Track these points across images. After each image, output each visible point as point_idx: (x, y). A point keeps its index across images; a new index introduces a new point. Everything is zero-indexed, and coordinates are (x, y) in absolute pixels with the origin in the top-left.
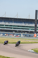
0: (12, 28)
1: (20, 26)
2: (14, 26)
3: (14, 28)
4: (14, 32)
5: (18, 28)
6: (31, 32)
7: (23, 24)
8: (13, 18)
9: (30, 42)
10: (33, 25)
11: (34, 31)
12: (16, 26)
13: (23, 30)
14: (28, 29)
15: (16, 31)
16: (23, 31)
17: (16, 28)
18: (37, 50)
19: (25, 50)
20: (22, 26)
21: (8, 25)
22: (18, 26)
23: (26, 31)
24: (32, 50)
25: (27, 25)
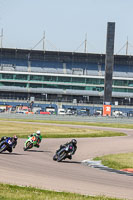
0: (24, 85)
1: (54, 78)
2: (32, 77)
3: (32, 85)
4: (32, 99)
5: (46, 86)
6: (93, 99)
7: (64, 72)
9: (89, 132)
10: (100, 74)
12: (39, 78)
13: (65, 92)
14: (83, 88)
15: (38, 96)
16: (64, 96)
17: (40, 85)
18: (113, 159)
20: (61, 79)
21: (10, 76)
23: (75, 96)
24: (96, 159)
25: (78, 73)
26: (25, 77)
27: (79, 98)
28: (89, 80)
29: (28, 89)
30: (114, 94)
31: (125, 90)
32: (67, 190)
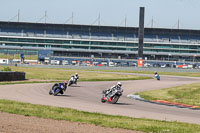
0: (87, 48)
2: (92, 43)
3: (92, 48)
4: (93, 56)
5: (100, 48)
7: (112, 39)
8: (88, 27)
10: (136, 40)
11: (137, 52)
12: (97, 43)
13: (113, 51)
14: (125, 49)
15: (96, 54)
16: (113, 54)
17: (97, 48)
18: (147, 94)
20: (111, 43)
22: (102, 43)
23: (119, 54)
24: (136, 94)
25: (121, 40)
26: (87, 42)
27: (123, 56)
28: (128, 44)
29: (89, 50)
30: (144, 52)
31: (151, 50)
32: (121, 114)
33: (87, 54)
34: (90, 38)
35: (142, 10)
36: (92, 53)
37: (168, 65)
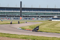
0: (5, 14)
3: (6, 14)
6: (18, 16)
7: (12, 11)
10: (19, 11)
11: (20, 15)
13: (13, 15)
14: (16, 14)
15: (8, 16)
16: (13, 16)
17: (8, 14)
19: (15, 28)
21: (2, 12)
22: (9, 13)
24: (20, 28)
25: (15, 11)
26: (5, 12)
27: (16, 16)
28: (17, 13)
29: (6, 15)
30: (22, 15)
31: (24, 14)
33: (5, 16)
34: (6, 11)
35: (21, 2)
36: (6, 16)
37: (29, 19)
